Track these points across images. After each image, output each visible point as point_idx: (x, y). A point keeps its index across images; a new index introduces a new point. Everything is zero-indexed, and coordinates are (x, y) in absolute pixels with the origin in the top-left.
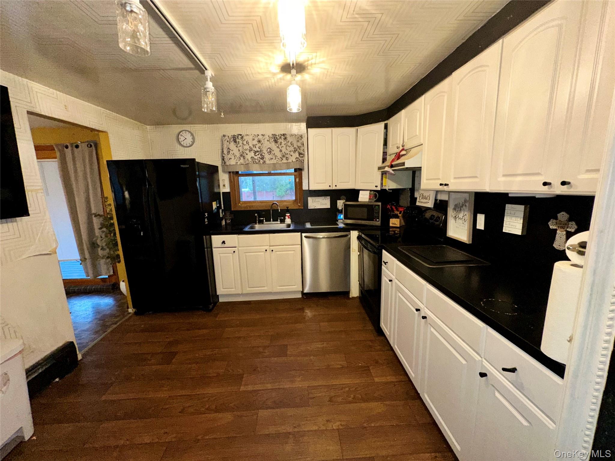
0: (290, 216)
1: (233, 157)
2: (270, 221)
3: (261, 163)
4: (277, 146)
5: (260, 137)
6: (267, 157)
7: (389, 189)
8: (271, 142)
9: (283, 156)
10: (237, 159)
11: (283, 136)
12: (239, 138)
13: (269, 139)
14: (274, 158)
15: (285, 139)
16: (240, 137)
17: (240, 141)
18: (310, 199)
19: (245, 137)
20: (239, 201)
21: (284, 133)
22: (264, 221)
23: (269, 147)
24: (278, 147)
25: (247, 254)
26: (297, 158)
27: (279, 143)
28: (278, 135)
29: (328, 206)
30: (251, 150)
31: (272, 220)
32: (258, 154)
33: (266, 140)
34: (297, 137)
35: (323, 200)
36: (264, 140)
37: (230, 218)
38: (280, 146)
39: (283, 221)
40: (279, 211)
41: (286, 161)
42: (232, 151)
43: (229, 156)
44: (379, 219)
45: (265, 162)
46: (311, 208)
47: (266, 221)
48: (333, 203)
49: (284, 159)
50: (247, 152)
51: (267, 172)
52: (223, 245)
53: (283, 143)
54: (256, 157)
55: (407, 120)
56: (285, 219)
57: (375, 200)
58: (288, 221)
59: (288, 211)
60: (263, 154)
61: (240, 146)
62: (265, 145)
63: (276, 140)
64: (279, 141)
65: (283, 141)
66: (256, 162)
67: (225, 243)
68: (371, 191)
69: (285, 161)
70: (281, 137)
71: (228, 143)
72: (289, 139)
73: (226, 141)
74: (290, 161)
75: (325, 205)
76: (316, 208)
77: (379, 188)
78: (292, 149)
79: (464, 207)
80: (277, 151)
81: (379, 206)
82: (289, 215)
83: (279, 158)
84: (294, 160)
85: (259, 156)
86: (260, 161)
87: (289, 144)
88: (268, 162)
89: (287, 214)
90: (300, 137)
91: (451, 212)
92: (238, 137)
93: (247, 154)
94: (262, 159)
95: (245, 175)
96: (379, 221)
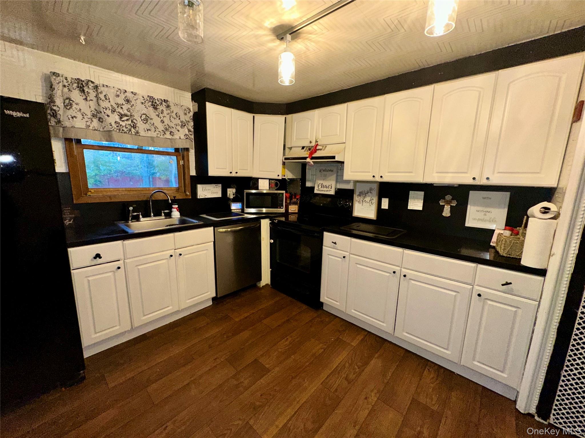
1: (79, 116)
2: (150, 216)
3: (133, 133)
4: (157, 114)
5: (129, 95)
6: (141, 126)
7: (288, 179)
8: (147, 106)
9: (166, 129)
10: (86, 119)
11: (165, 102)
12: (90, 87)
13: (143, 101)
14: (153, 129)
15: (168, 106)
17: (91, 91)
19: (101, 89)
20: (87, 189)
21: (166, 99)
22: (141, 217)
23: (145, 112)
26: (186, 135)
27: (159, 110)
28: (156, 99)
29: (219, 195)
30: (113, 111)
31: (152, 214)
32: (127, 120)
33: (139, 102)
34: (184, 108)
35: (214, 188)
36: (136, 100)
37: (73, 216)
38: (161, 115)
39: (169, 215)
42: (77, 104)
44: (283, 206)
45: (138, 132)
46: (201, 197)
48: (224, 192)
49: (168, 133)
50: (109, 112)
51: (136, 147)
52: (98, 261)
55: (321, 119)
56: (171, 212)
57: (276, 188)
58: (176, 214)
59: (175, 201)
63: (154, 106)
64: (161, 108)
65: (164, 109)
66: (123, 130)
67: (100, 258)
68: (270, 179)
69: (168, 136)
70: (161, 104)
71: (66, 90)
72: (173, 108)
73: (61, 84)
74: (176, 136)
76: (206, 197)
77: (280, 178)
78: (178, 122)
79: (369, 194)
80: (157, 121)
81: (283, 194)
82: (177, 206)
83: (161, 131)
84: (183, 137)
85: (130, 122)
86: (130, 130)
87: (174, 115)
88: (142, 133)
89: (173, 206)
90: (187, 109)
92: (87, 84)
93: (108, 116)
94: (133, 127)
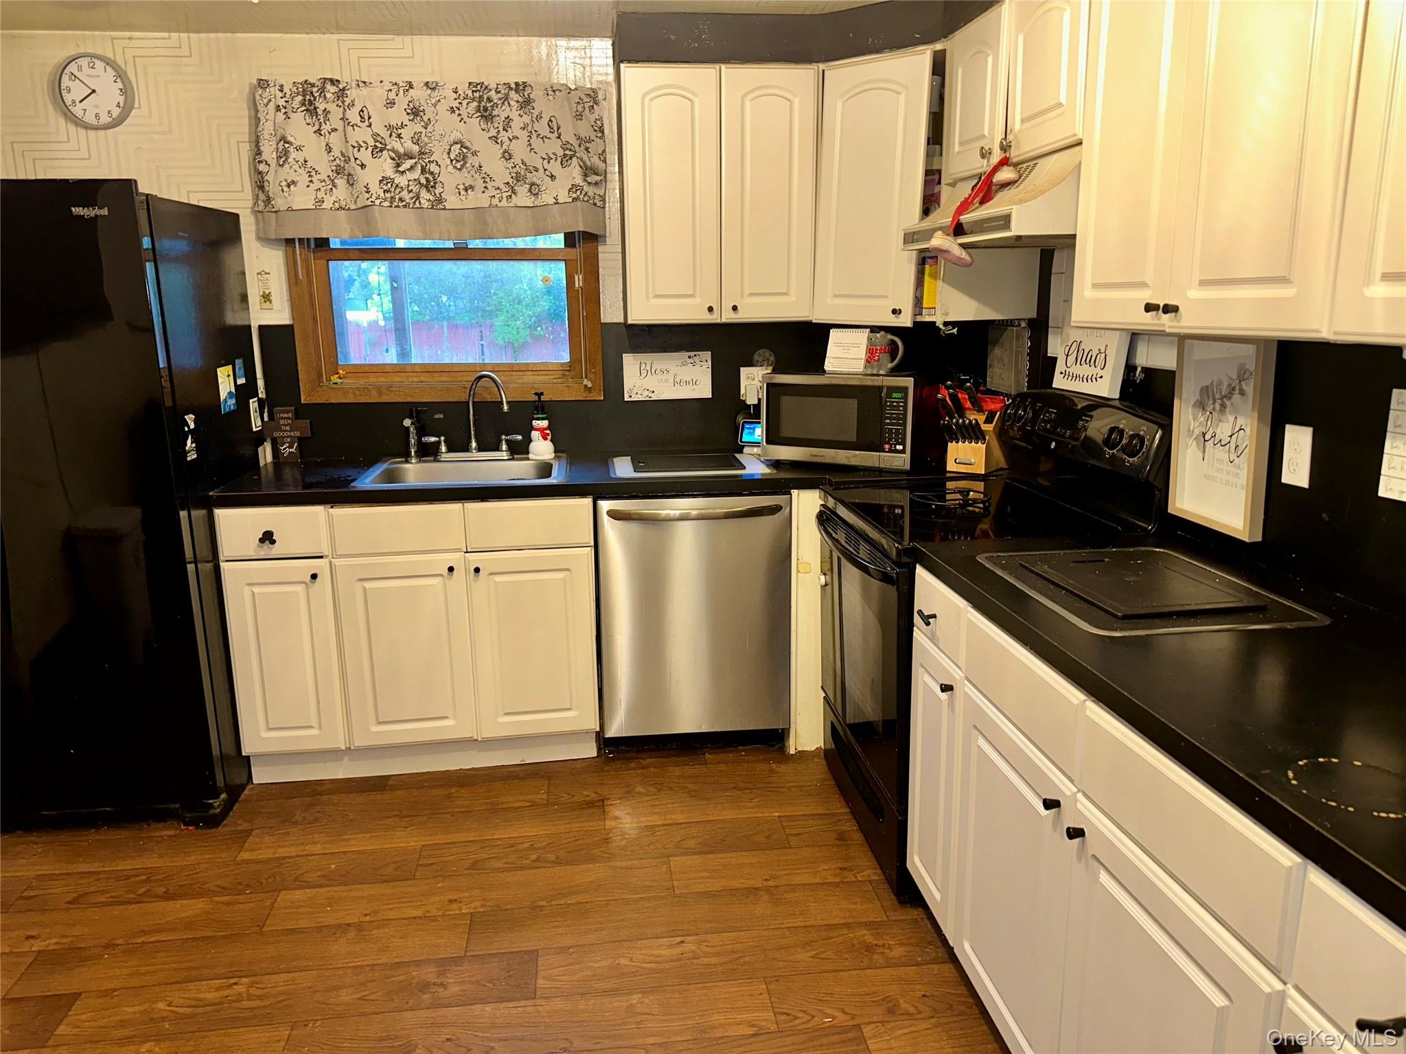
0: (548, 428)
1: (303, 178)
2: (467, 449)
3: (426, 204)
4: (493, 132)
5: (419, 94)
6: (449, 178)
7: (946, 324)
8: (465, 116)
9: (518, 178)
10: (317, 185)
11: (517, 91)
12: (329, 95)
13: (455, 104)
14: (479, 185)
15: (526, 103)
16: (331, 89)
17: (331, 107)
18: (631, 363)
19: (352, 93)
20: (334, 367)
21: (520, 80)
22: (444, 448)
23: (456, 135)
24: (495, 139)
25: (368, 585)
26: (574, 188)
27: (499, 122)
28: (493, 86)
29: (703, 390)
30: (378, 150)
31: (474, 444)
32: (412, 168)
33: (443, 107)
34: (575, 96)
35: (683, 364)
36: (435, 105)
37: (298, 434)
38: (504, 136)
39: (519, 450)
40: (506, 408)
41: (529, 201)
42: (298, 149)
43: (287, 173)
44: (904, 444)
45: (440, 200)
46: (635, 398)
47: (450, 450)
48: (725, 381)
49: (523, 190)
50: (365, 156)
51: (449, 244)
52: (267, 551)
53: (517, 123)
54: (402, 181)
55: (1021, 38)
56: (529, 440)
57: (890, 365)
58: (542, 449)
59: (540, 407)
60: (433, 167)
61: (335, 130)
62: (439, 129)
63: (486, 109)
64: (502, 113)
65: (514, 114)
66: (401, 200)
67: (273, 542)
68: (874, 329)
69: (523, 198)
70: (506, 98)
71: (281, 116)
72: (541, 104)
73: (272, 106)
74: (547, 198)
75: (690, 387)
76: (654, 397)
77: (906, 321)
78: (554, 147)
79: (1236, 397)
80: (489, 158)
81: (904, 390)
82: (545, 423)
83: (502, 186)
84: (564, 197)
85: (416, 174)
86: (418, 197)
87: (542, 127)
88: (452, 201)
89: (535, 423)
90: (586, 99)
91: (1185, 416)
92: (322, 90)
93: (363, 166)
94: (426, 187)
95: (357, 254)
96: (903, 451)
